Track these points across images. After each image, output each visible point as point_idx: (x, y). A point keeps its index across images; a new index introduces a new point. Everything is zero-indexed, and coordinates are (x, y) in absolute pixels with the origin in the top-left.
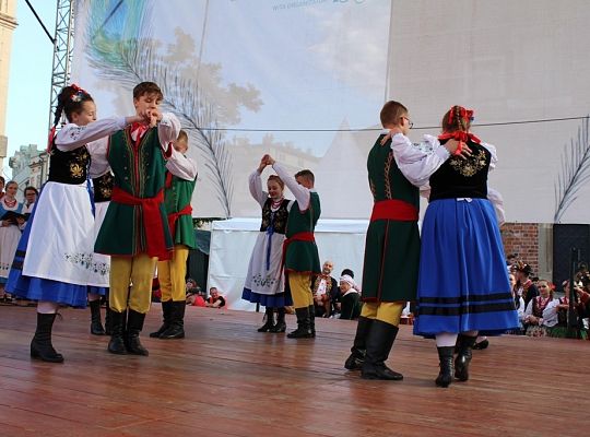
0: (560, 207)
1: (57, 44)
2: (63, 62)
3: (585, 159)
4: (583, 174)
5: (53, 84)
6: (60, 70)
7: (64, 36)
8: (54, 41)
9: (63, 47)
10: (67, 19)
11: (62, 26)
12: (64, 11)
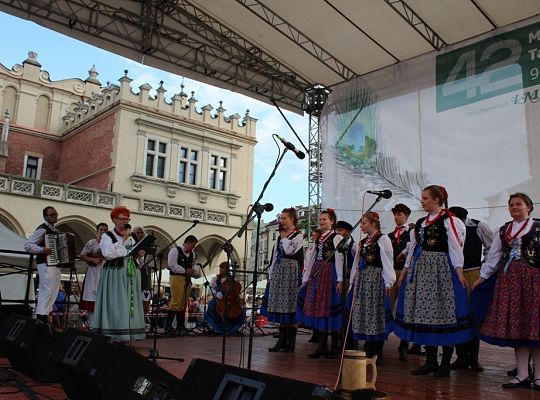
5: (310, 180)
8: (308, 151)
10: (316, 137)
11: (314, 142)
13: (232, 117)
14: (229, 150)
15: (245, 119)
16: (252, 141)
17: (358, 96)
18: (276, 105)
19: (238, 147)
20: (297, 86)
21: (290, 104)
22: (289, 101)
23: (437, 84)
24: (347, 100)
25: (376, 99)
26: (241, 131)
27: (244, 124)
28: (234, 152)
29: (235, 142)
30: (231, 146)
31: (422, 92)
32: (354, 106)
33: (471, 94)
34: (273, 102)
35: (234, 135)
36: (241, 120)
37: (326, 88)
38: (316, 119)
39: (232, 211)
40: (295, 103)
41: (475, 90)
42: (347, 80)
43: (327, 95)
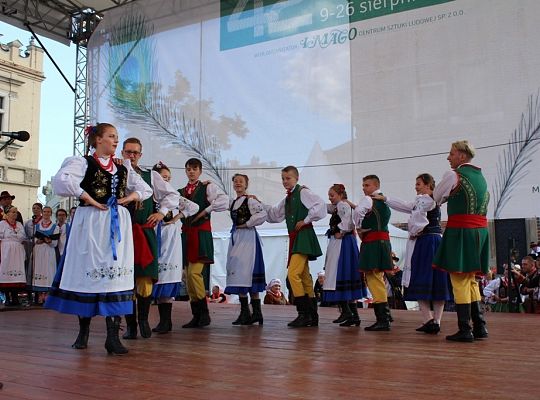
0: (498, 206)
1: (78, 92)
2: (83, 107)
3: (516, 166)
4: (515, 178)
5: (76, 125)
6: (81, 113)
7: (83, 86)
8: (74, 90)
9: (83, 95)
10: (84, 72)
11: (81, 78)
12: (82, 66)
13: (10, 45)
14: (7, 87)
15: (29, 48)
16: (39, 77)
17: (132, 25)
18: (30, 30)
19: (19, 83)
20: (60, 8)
21: (50, 31)
22: (49, 27)
23: (221, 16)
24: (120, 29)
25: (153, 30)
26: (24, 63)
27: (27, 55)
28: (13, 89)
29: (15, 76)
30: (10, 81)
31: (205, 23)
32: (127, 37)
33: (258, 32)
34: (27, 26)
35: (14, 67)
36: (24, 48)
37: (97, 13)
38: (84, 51)
39: (10, 163)
40: (56, 30)
41: (262, 27)
42: (119, 5)
43: (98, 21)
